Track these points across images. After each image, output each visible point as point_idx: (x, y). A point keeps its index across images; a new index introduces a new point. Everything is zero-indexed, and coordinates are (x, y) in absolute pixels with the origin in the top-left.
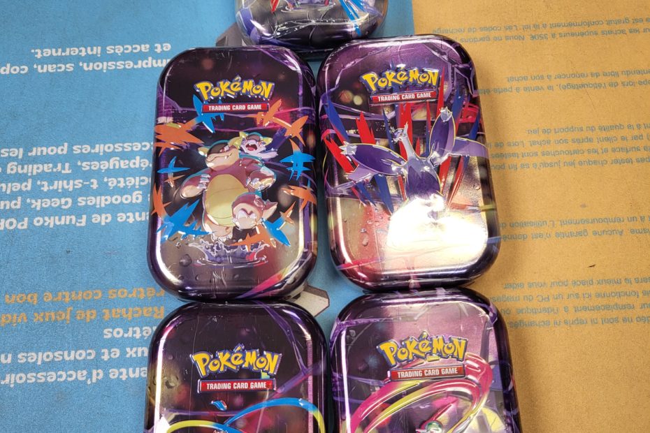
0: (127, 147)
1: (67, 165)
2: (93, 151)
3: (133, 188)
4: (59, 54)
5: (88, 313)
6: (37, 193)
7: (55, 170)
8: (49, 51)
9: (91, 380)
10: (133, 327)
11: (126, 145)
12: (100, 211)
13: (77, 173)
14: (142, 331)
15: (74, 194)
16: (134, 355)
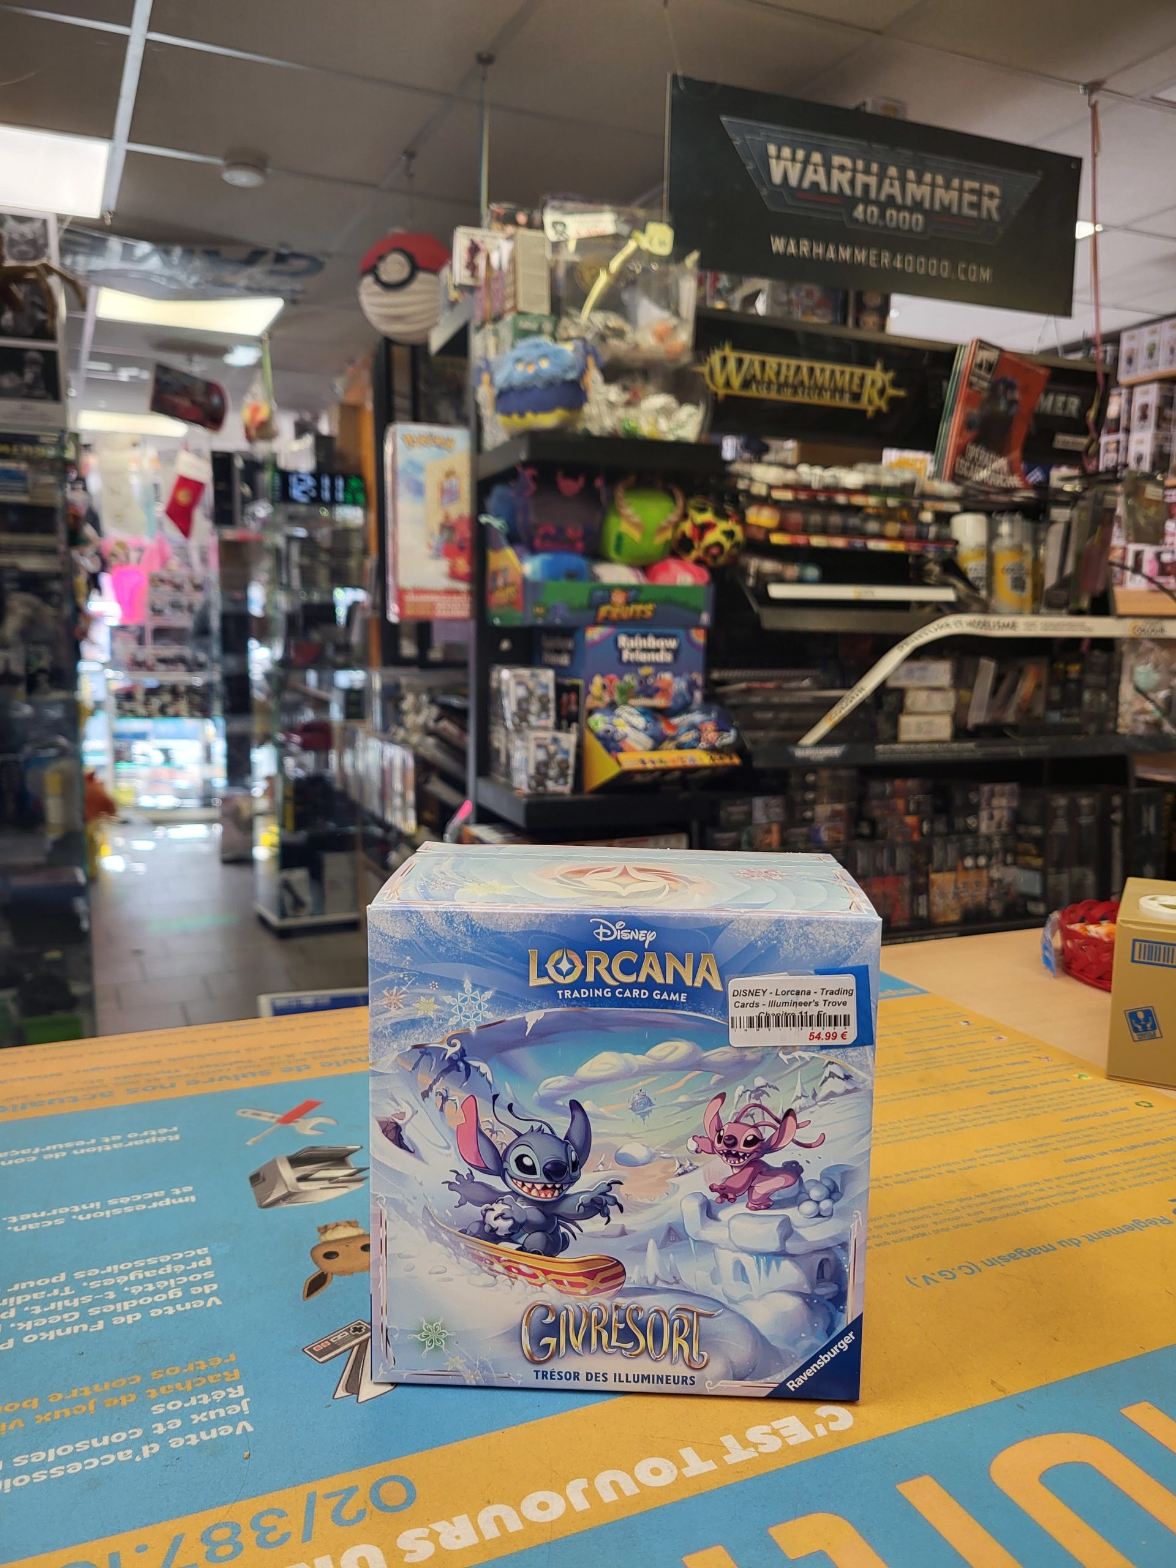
0: (152, 1261)
1: (67, 1289)
2: (102, 1272)
3: (169, 1288)
4: (43, 1214)
5: (123, 1398)
6: (23, 1316)
7: (49, 1295)
8: (28, 1216)
9: (142, 1456)
10: (197, 1396)
11: (149, 1260)
12: (124, 1313)
13: (80, 1291)
14: (210, 1396)
15: (83, 1309)
16: (206, 1419)
